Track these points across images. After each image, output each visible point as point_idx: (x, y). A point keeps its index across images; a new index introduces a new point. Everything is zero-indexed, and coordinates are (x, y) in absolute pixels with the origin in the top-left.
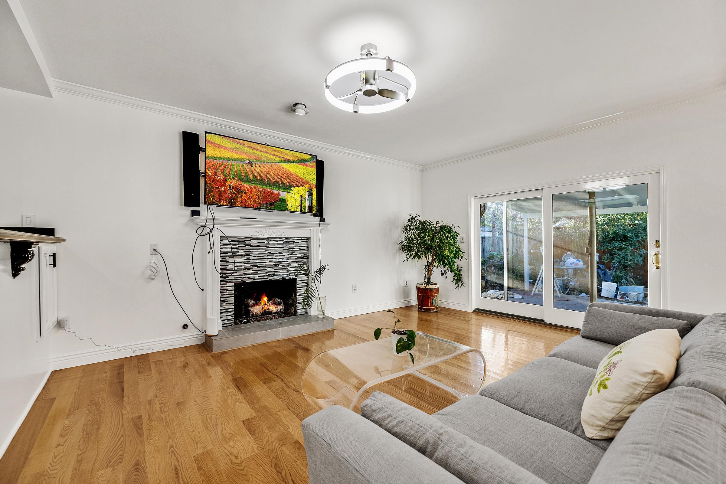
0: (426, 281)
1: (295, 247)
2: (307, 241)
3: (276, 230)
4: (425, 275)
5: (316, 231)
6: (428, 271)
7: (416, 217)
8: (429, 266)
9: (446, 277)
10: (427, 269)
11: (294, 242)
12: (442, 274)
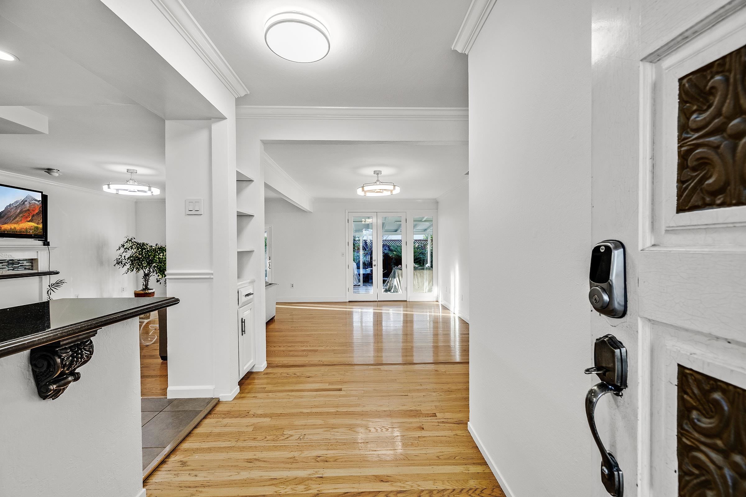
0: (144, 287)
1: (19, 267)
2: (32, 261)
3: (3, 254)
4: (144, 283)
5: (42, 253)
6: (145, 281)
7: (132, 239)
8: (146, 276)
9: (160, 283)
10: (144, 279)
11: (19, 263)
12: (158, 281)
